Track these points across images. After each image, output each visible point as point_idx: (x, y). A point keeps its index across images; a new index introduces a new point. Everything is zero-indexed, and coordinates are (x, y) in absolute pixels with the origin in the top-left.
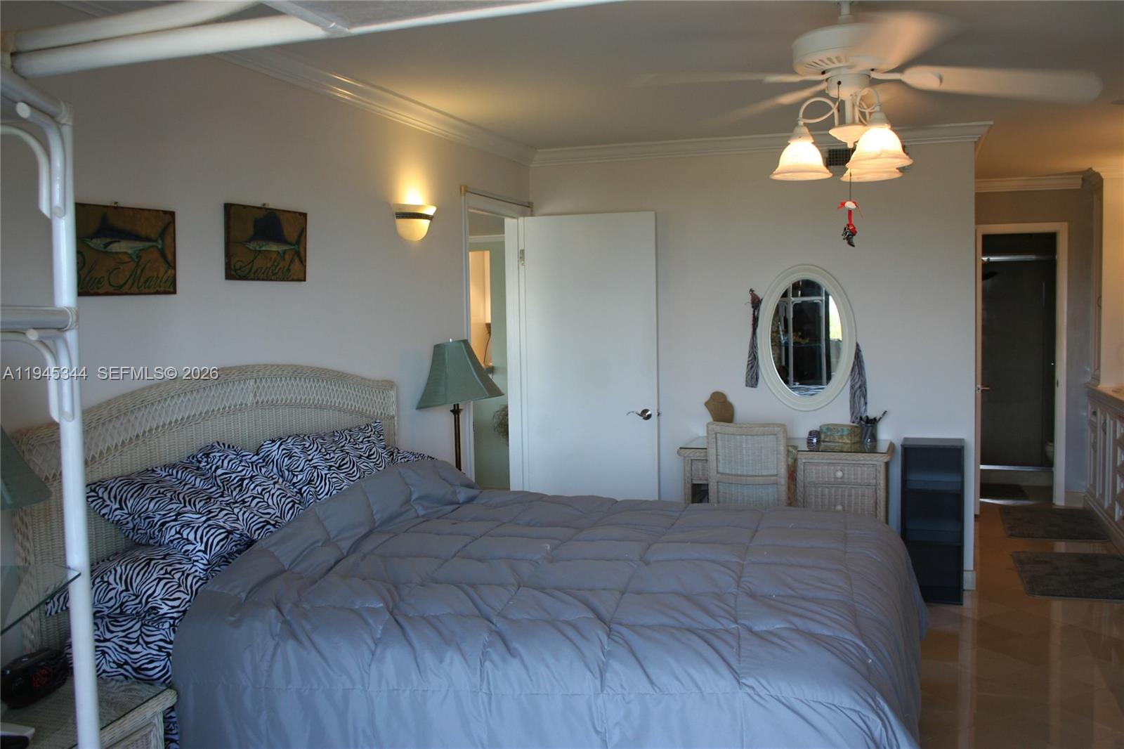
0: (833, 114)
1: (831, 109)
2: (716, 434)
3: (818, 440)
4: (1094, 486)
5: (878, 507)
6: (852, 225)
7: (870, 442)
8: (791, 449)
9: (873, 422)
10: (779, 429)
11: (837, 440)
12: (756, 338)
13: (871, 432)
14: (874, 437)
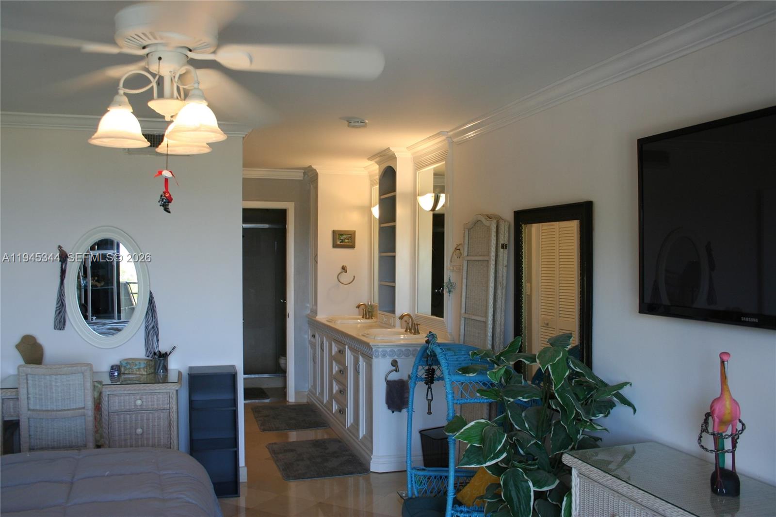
0: (152, 87)
1: (150, 82)
2: (27, 375)
3: (118, 372)
4: (315, 386)
5: (171, 427)
6: (168, 192)
7: (163, 372)
8: (96, 384)
9: (164, 356)
10: (85, 368)
11: (135, 372)
12: (63, 287)
13: (163, 364)
14: (165, 368)
